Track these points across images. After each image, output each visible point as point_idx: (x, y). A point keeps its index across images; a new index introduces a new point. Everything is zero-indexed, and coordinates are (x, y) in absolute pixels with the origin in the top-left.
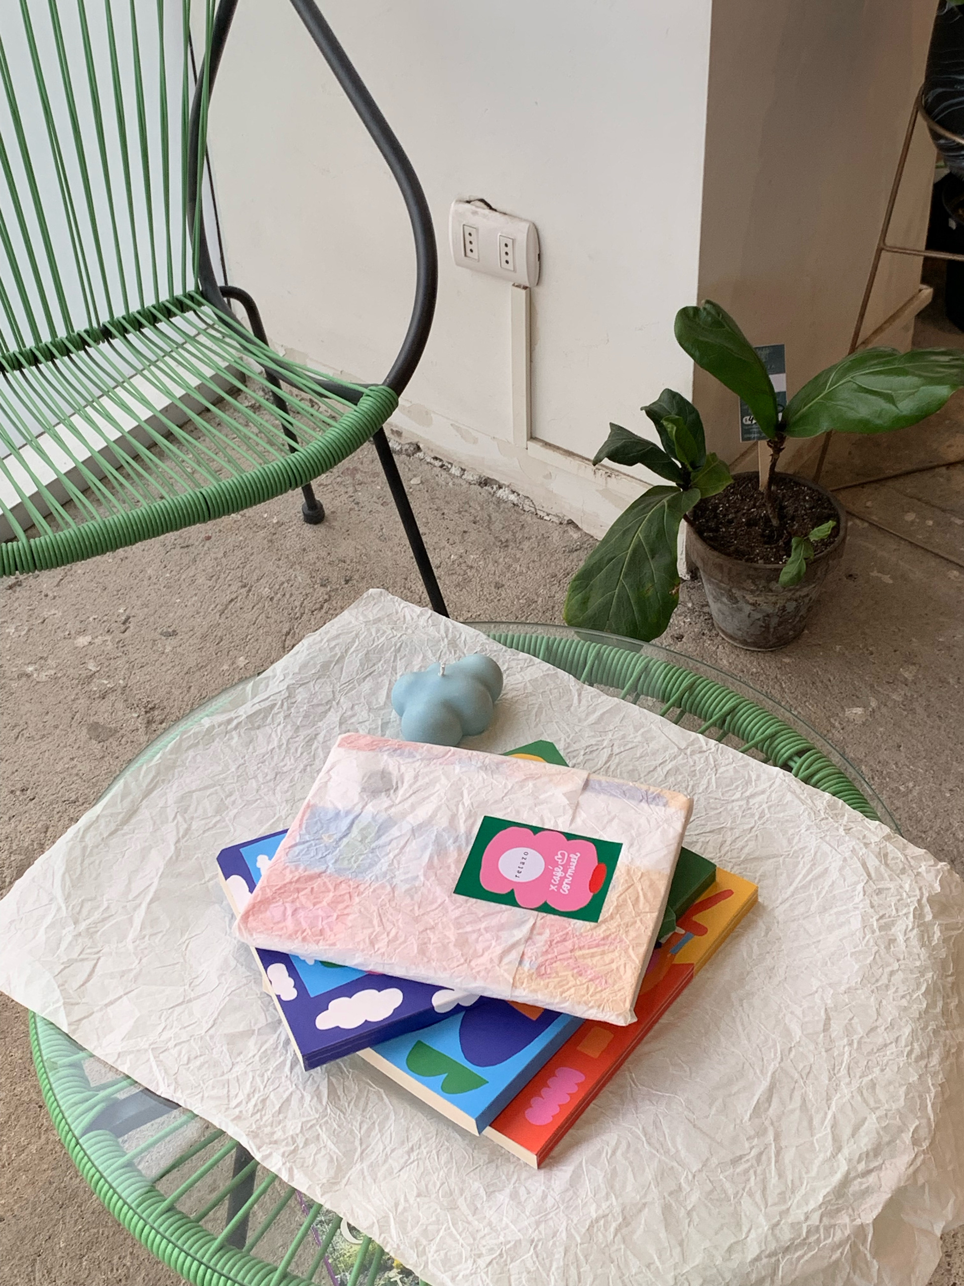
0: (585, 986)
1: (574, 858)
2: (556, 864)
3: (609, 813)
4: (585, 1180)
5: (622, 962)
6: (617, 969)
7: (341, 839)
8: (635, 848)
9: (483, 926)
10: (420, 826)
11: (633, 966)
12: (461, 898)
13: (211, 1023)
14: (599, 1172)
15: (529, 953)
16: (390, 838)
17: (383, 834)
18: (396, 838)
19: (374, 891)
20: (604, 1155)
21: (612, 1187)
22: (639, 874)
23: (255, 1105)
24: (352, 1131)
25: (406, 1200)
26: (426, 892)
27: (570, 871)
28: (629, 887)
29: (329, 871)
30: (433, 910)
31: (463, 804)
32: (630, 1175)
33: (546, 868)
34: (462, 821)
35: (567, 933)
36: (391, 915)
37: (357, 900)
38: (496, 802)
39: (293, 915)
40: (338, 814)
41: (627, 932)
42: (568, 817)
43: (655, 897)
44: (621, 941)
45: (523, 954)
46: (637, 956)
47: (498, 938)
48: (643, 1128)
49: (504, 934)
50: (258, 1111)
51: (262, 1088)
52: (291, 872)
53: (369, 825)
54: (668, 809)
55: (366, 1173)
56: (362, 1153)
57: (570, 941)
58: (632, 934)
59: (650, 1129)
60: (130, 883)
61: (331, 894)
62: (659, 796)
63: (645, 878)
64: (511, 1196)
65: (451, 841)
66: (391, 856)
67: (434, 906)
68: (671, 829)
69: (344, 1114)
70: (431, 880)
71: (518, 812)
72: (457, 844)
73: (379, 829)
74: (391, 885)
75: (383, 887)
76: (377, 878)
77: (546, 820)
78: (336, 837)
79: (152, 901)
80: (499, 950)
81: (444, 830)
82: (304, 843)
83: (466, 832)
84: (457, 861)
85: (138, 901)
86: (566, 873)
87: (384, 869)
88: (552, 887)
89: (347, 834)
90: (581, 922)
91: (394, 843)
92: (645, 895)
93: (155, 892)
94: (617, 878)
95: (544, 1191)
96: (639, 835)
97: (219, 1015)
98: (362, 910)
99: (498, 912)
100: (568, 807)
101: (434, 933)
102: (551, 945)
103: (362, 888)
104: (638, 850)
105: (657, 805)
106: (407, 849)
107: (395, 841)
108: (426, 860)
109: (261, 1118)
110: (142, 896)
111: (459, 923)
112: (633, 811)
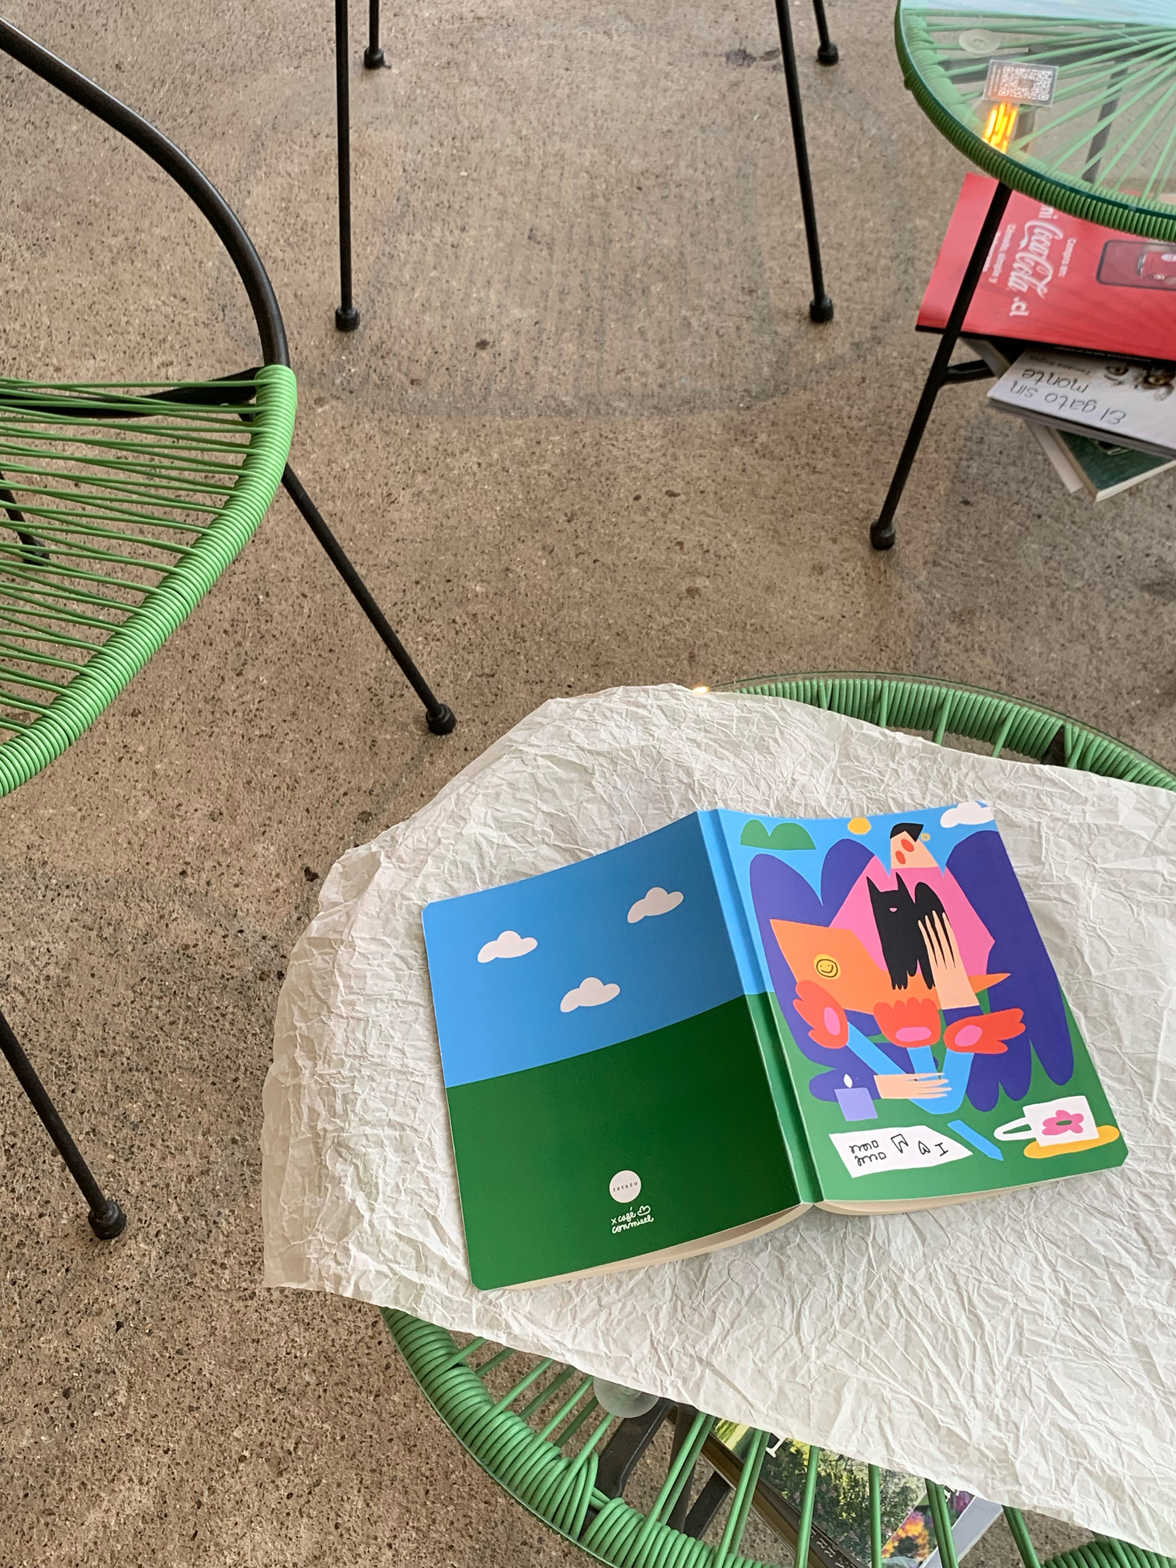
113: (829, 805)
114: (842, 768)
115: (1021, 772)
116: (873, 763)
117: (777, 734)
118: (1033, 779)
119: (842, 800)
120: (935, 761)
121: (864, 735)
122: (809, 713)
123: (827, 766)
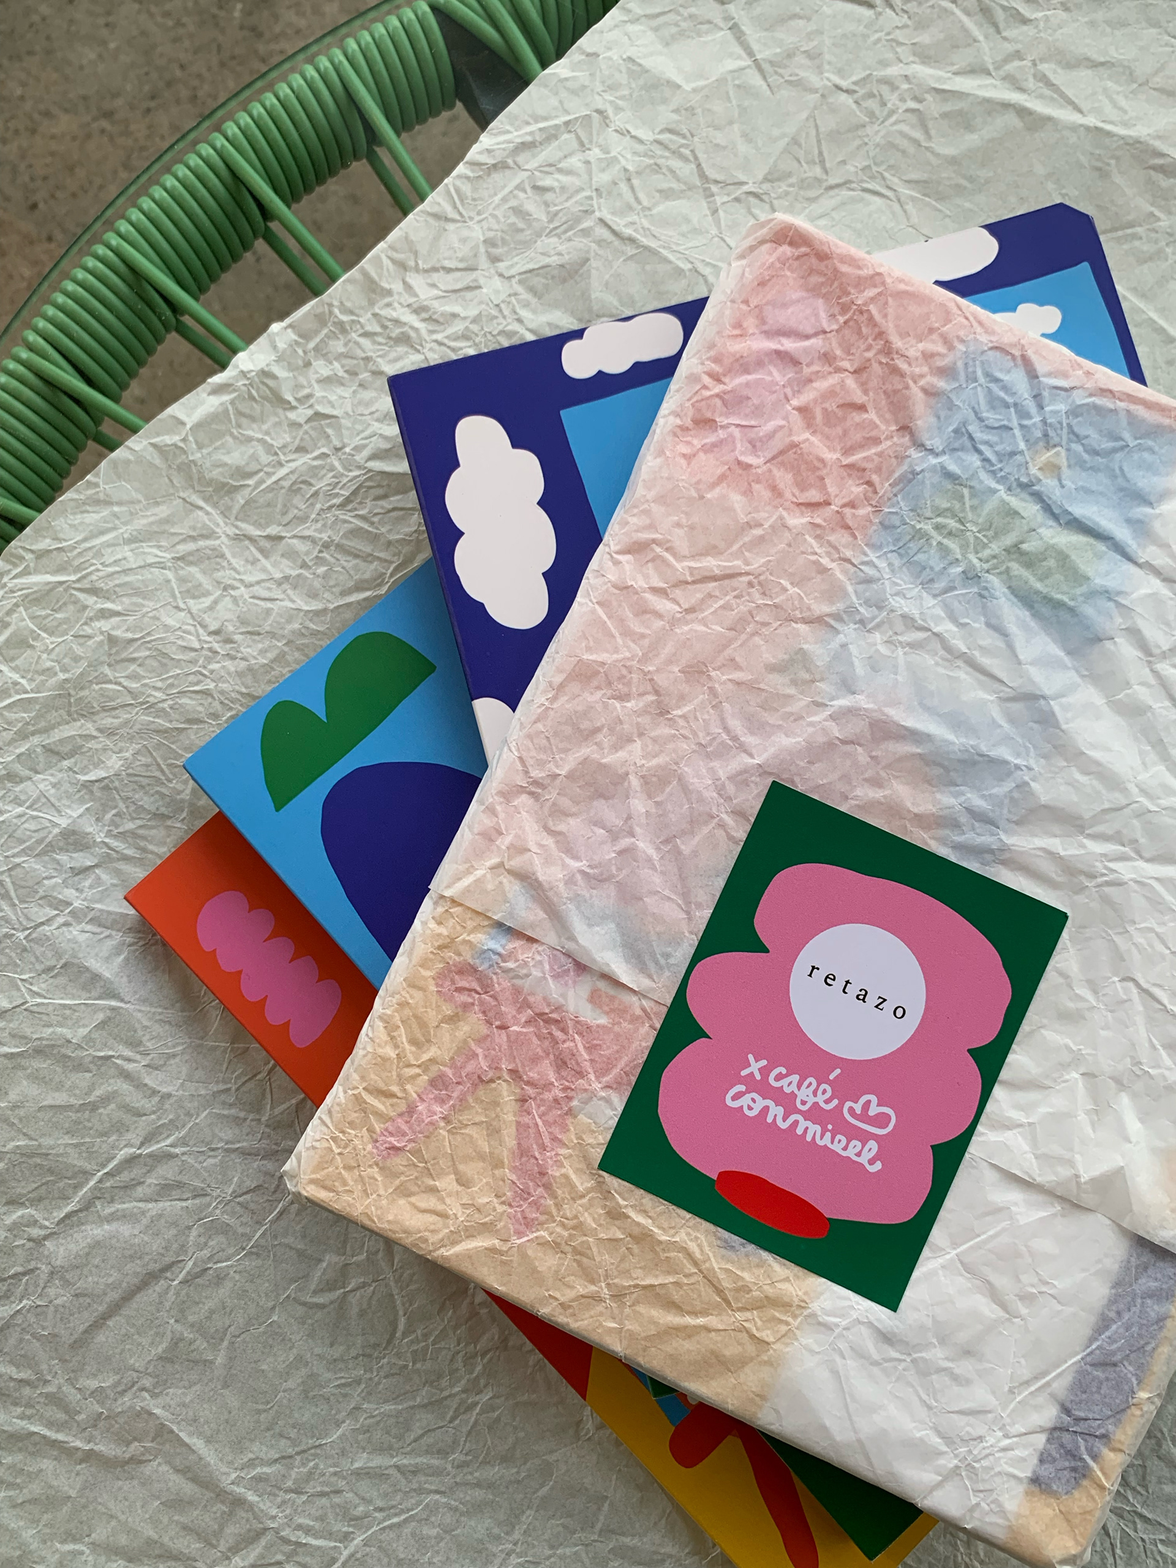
0: (395, 1089)
1: (864, 1154)
2: (845, 1090)
3: (1027, 1298)
4: (73, 998)
5: (454, 1208)
6: (433, 1190)
7: (1038, 497)
8: (870, 1346)
9: (645, 846)
10: (1048, 720)
11: (433, 1239)
12: (753, 800)
13: (628, 231)
14: (83, 1032)
15: (526, 954)
16: (1013, 628)
17: (1036, 615)
18: (1011, 647)
19: (823, 570)
20: (127, 1053)
21: (39, 1052)
22: (767, 1335)
23: (397, 322)
24: (302, 519)
25: (104, 614)
26: (795, 707)
27: (814, 1129)
28: (719, 1291)
29: (914, 454)
30: (723, 720)
31: (1123, 858)
32: (60, 1098)
33: (836, 1061)
34: (1055, 844)
35: (581, 1074)
36: (726, 607)
37: (797, 521)
38: (1119, 958)
39: (777, 352)
40: (1141, 498)
41: (555, 1246)
42: (1027, 1164)
43: (674, 1359)
44: (529, 1224)
45: (531, 940)
46: (469, 1256)
47: (596, 879)
48: (172, 1156)
49: (603, 898)
50: (385, 327)
51: (439, 337)
52: (928, 356)
53: (1078, 577)
54: (1020, 1489)
55: (202, 543)
56: (251, 539)
57: (552, 1077)
58: (548, 1262)
59: (167, 1172)
60: (1095, 65)
61: (830, 456)
62: (1080, 1473)
63: (751, 1349)
64: (74, 832)
65: (978, 803)
66: (946, 627)
67: (736, 725)
68: (933, 1478)
69: (341, 506)
70: (830, 724)
71: (1069, 1018)
72: (964, 819)
73: (1059, 605)
74: (837, 617)
75: (835, 592)
76: (869, 581)
77: (1022, 1097)
78: (1048, 485)
79: (1022, 112)
80: (550, 874)
81: (1022, 786)
82: (1037, 397)
83: (1004, 849)
84: (893, 809)
85: (1031, 84)
86: (807, 1116)
87: (896, 602)
88: (755, 1067)
89: (1055, 517)
90: (614, 1122)
91: (989, 639)
92: (689, 1332)
93: (1049, 119)
94: (761, 1264)
95: (69, 904)
96: (924, 1370)
97: (646, 248)
98: (758, 532)
99: (686, 895)
100: (1064, 1172)
101: (645, 712)
102: (548, 1021)
103: (840, 538)
104: (860, 1354)
105: (1044, 1458)
106: (963, 675)
107: (1000, 644)
108: (910, 723)
109: (366, 335)
110: (1047, 92)
111: (664, 782)
112: (1026, 1373)
113: (313, 595)
114: (244, 514)
115: (466, 188)
116: (269, 449)
117: (90, 600)
118: (497, 177)
119: (320, 561)
120: (342, 327)
121: (198, 426)
122: (80, 507)
123: (223, 543)
